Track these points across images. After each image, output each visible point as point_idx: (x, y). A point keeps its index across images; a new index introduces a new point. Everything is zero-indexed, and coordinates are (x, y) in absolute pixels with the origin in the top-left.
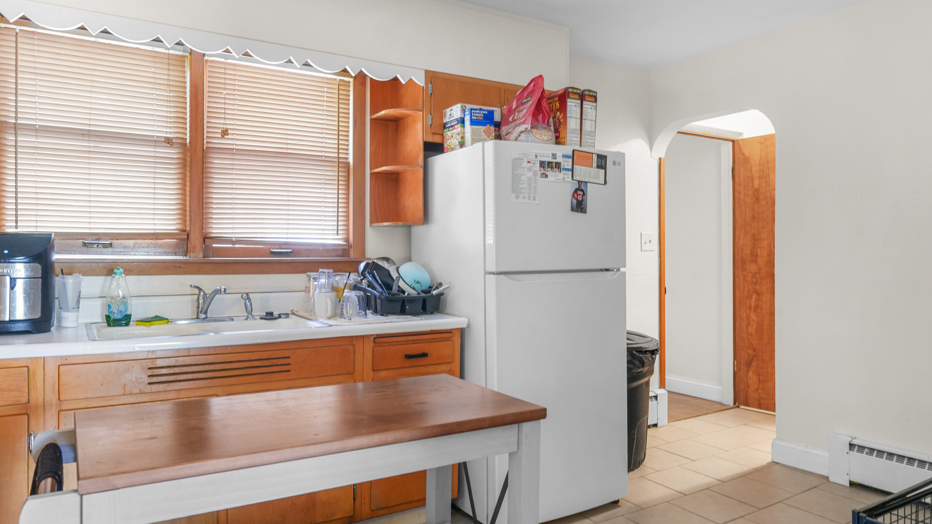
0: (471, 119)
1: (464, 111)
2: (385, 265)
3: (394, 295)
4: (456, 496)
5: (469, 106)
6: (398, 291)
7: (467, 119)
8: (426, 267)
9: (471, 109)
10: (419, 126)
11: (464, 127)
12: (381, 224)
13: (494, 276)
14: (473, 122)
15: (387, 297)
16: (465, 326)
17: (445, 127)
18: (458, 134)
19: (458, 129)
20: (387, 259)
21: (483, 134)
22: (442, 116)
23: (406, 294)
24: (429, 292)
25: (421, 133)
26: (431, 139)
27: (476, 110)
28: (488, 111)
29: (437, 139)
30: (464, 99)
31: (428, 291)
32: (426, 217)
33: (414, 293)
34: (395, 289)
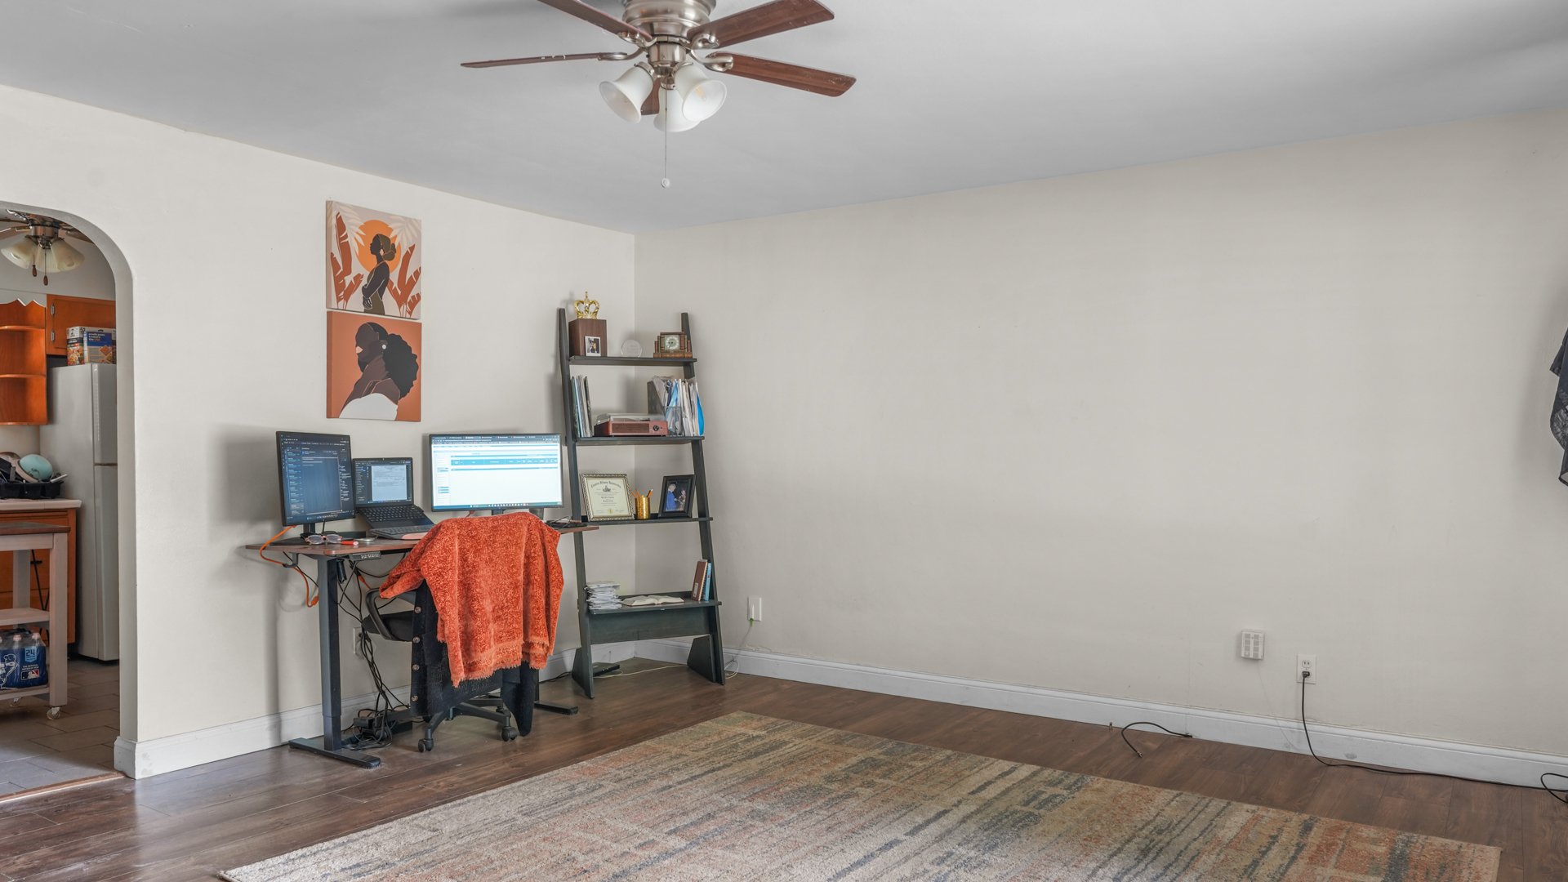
0: (88, 341)
1: (82, 332)
2: (9, 459)
3: (12, 482)
4: (73, 641)
5: (88, 329)
6: (16, 479)
7: (85, 339)
8: (50, 459)
9: (88, 333)
10: (42, 341)
11: (83, 345)
12: (5, 424)
13: (100, 467)
14: (90, 343)
15: (6, 484)
16: (79, 506)
17: (68, 344)
18: (78, 351)
19: (78, 347)
20: (12, 454)
21: (100, 352)
22: (66, 333)
23: (24, 481)
24: (49, 481)
25: (44, 347)
26: (53, 352)
27: (93, 333)
28: (106, 334)
29: (61, 352)
30: (83, 323)
31: (47, 480)
32: (50, 417)
33: (33, 481)
34: (12, 477)
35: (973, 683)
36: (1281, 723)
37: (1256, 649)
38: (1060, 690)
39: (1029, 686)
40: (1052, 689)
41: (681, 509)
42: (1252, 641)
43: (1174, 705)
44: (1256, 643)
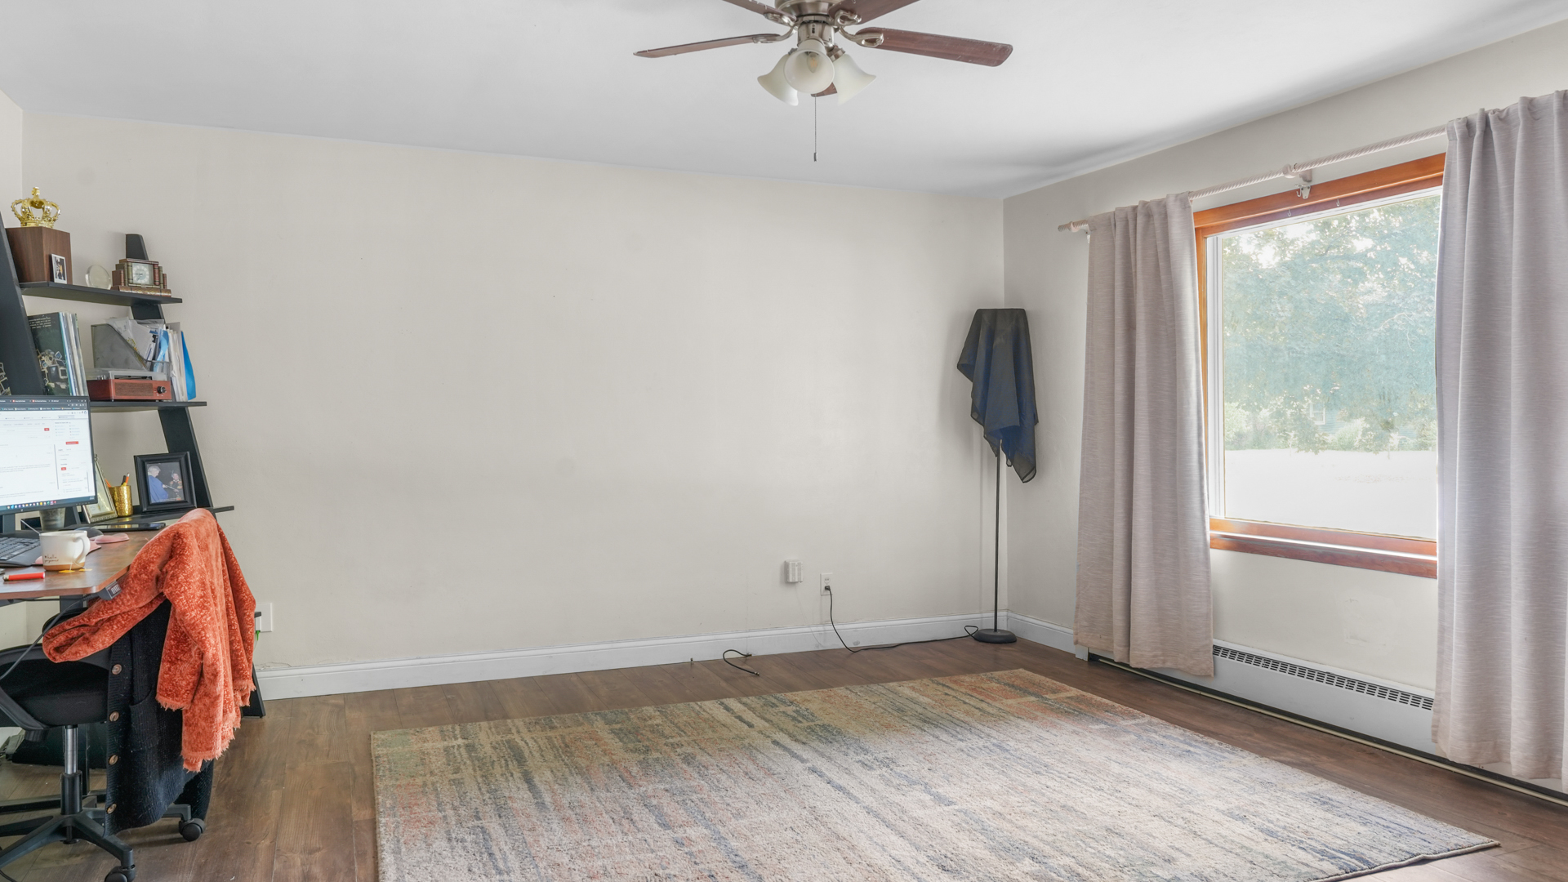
35: (556, 650)
36: (814, 629)
37: (799, 574)
38: (642, 639)
39: (612, 642)
40: (634, 640)
41: (179, 498)
42: (796, 568)
43: (737, 632)
44: (799, 569)
